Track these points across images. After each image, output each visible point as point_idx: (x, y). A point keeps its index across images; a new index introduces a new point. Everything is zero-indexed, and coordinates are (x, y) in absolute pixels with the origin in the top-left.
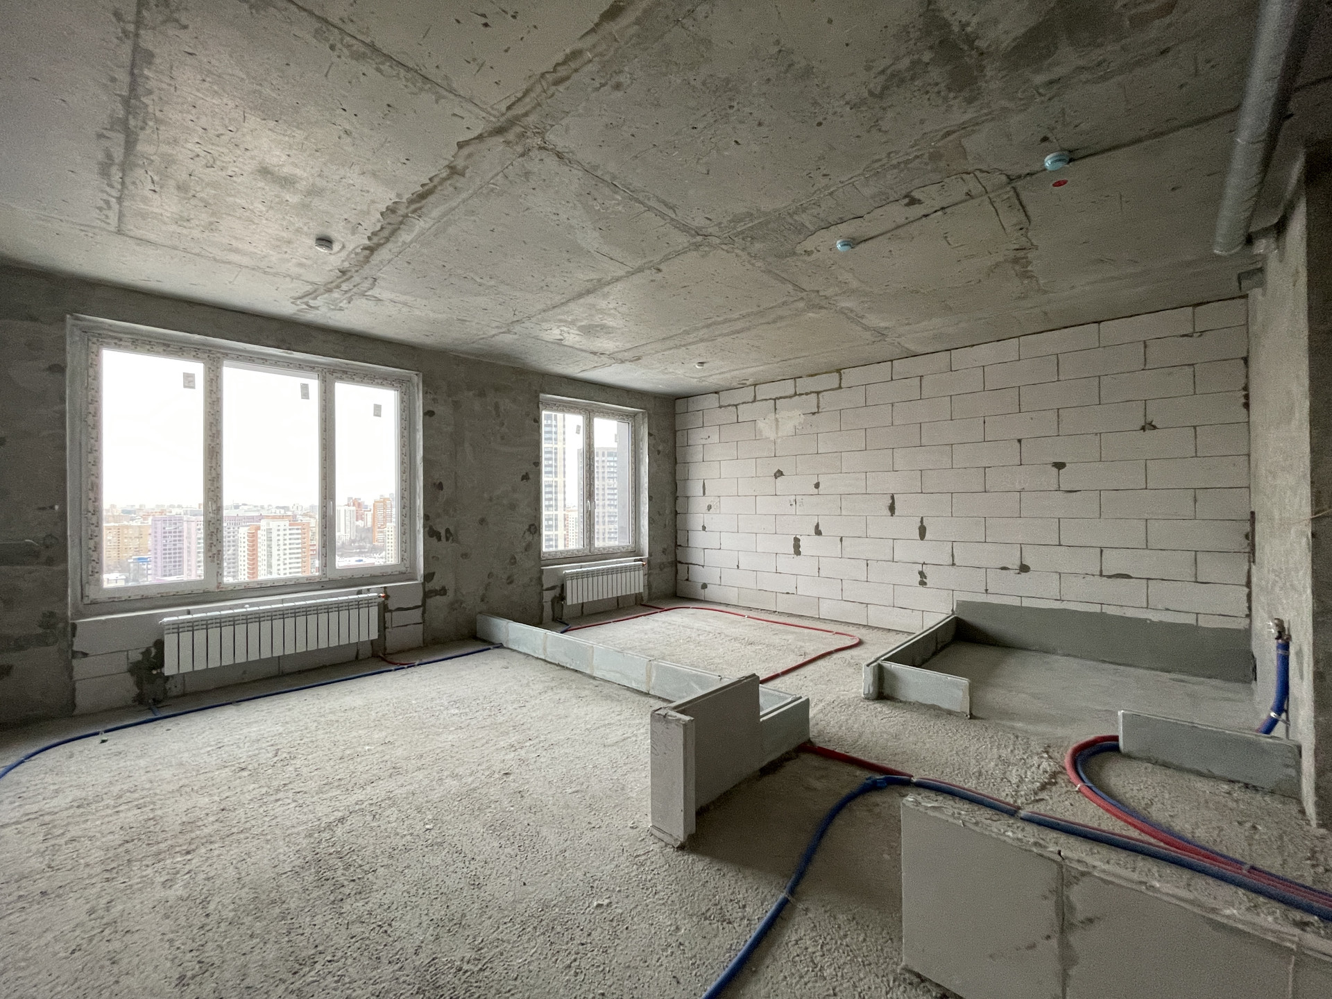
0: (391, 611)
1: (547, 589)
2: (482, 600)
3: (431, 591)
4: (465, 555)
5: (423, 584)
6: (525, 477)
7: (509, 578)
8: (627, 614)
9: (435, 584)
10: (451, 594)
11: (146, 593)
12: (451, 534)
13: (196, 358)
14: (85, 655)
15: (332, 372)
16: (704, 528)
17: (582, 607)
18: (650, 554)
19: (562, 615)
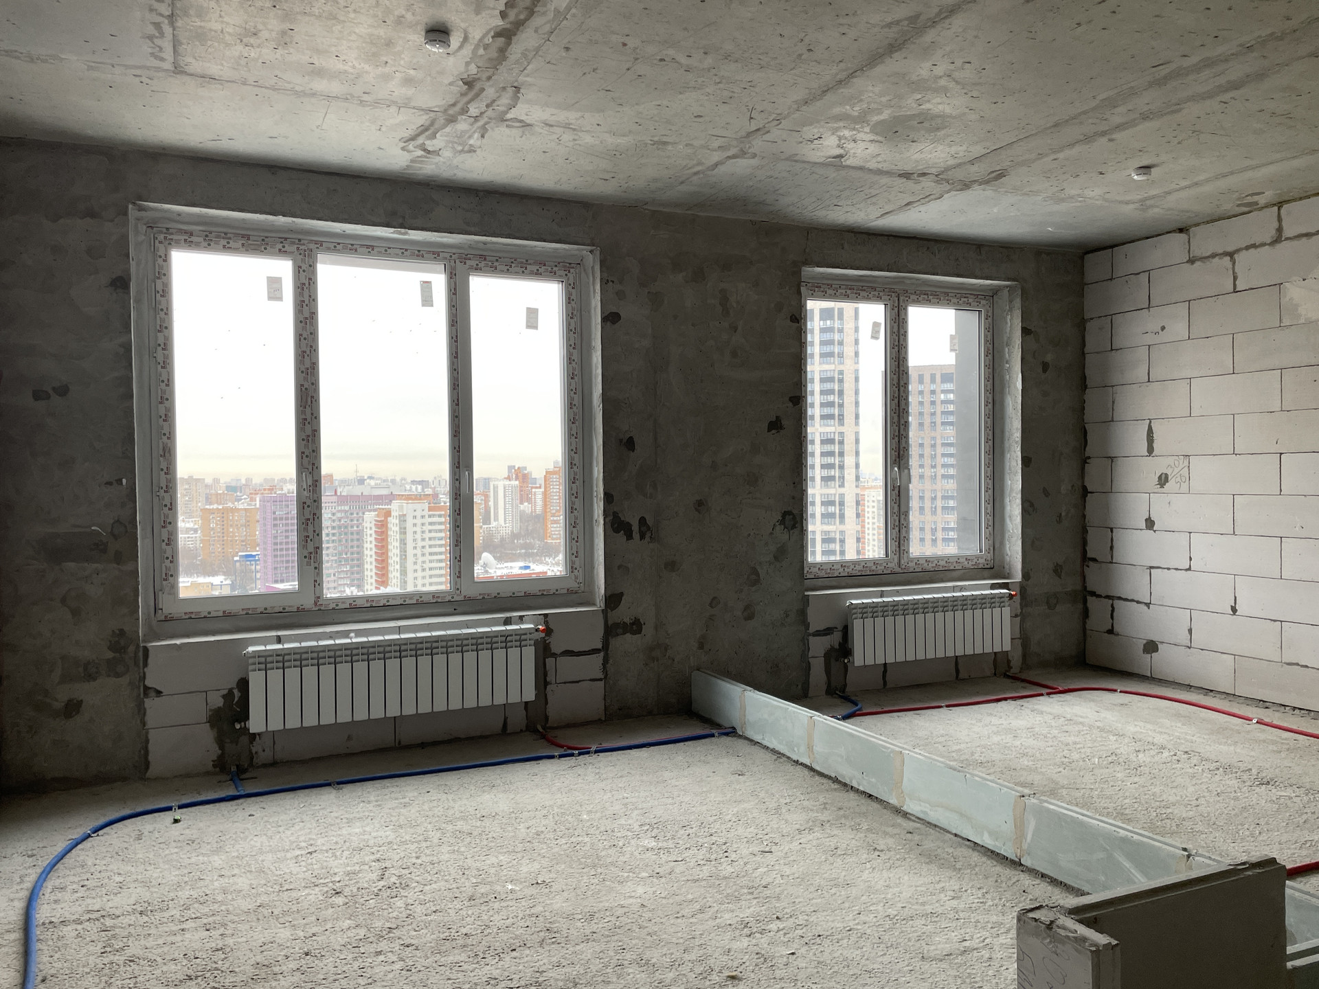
0: (554, 655)
1: (818, 634)
2: (701, 646)
3: (616, 625)
4: (671, 566)
5: (604, 612)
6: (775, 425)
7: (747, 608)
8: (978, 694)
9: (624, 613)
10: (648, 630)
11: (229, 608)
12: (649, 528)
13: (282, 253)
14: (159, 693)
15: (464, 259)
16: (1150, 524)
17: (885, 672)
18: (1026, 575)
19: (845, 685)
